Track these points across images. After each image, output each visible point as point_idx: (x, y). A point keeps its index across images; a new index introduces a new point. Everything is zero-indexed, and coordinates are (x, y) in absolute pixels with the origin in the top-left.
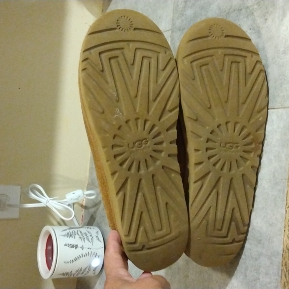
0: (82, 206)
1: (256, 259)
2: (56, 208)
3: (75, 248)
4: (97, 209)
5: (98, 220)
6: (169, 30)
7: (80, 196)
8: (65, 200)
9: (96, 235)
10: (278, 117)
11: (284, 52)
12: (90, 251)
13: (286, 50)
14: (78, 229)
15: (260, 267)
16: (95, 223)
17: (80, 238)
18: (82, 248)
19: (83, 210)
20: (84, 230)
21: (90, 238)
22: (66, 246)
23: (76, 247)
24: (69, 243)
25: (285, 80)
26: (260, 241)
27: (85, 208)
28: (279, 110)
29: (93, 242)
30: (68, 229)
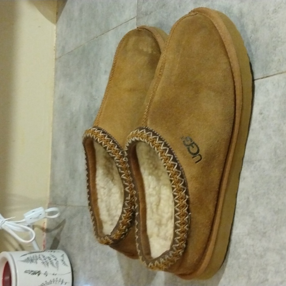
0: (43, 229)
1: (262, 257)
2: (12, 230)
3: (37, 274)
4: (61, 230)
5: (62, 242)
6: (134, 18)
7: (41, 214)
8: (24, 220)
9: (62, 258)
10: (274, 85)
11: (275, 11)
12: (55, 277)
13: (277, 8)
14: (41, 254)
15: (267, 265)
16: (59, 246)
17: (43, 263)
18: (46, 274)
19: (45, 234)
20: (47, 254)
21: (55, 262)
22: (27, 272)
23: (39, 273)
24: (31, 269)
25: (278, 42)
26: (265, 233)
27: (47, 231)
28: (275, 76)
29: (58, 267)
30: (29, 254)
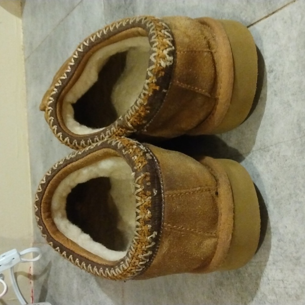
0: (29, 276)
1: (298, 297)
10: (285, 22)
19: (32, 282)
26: (298, 259)
27: (34, 277)
28: (285, 9)
